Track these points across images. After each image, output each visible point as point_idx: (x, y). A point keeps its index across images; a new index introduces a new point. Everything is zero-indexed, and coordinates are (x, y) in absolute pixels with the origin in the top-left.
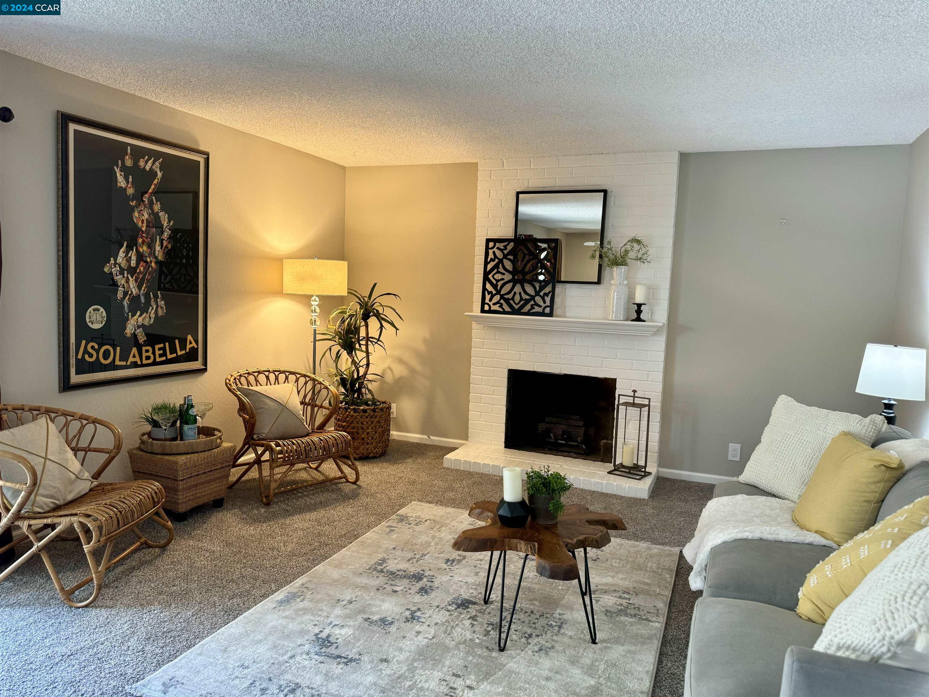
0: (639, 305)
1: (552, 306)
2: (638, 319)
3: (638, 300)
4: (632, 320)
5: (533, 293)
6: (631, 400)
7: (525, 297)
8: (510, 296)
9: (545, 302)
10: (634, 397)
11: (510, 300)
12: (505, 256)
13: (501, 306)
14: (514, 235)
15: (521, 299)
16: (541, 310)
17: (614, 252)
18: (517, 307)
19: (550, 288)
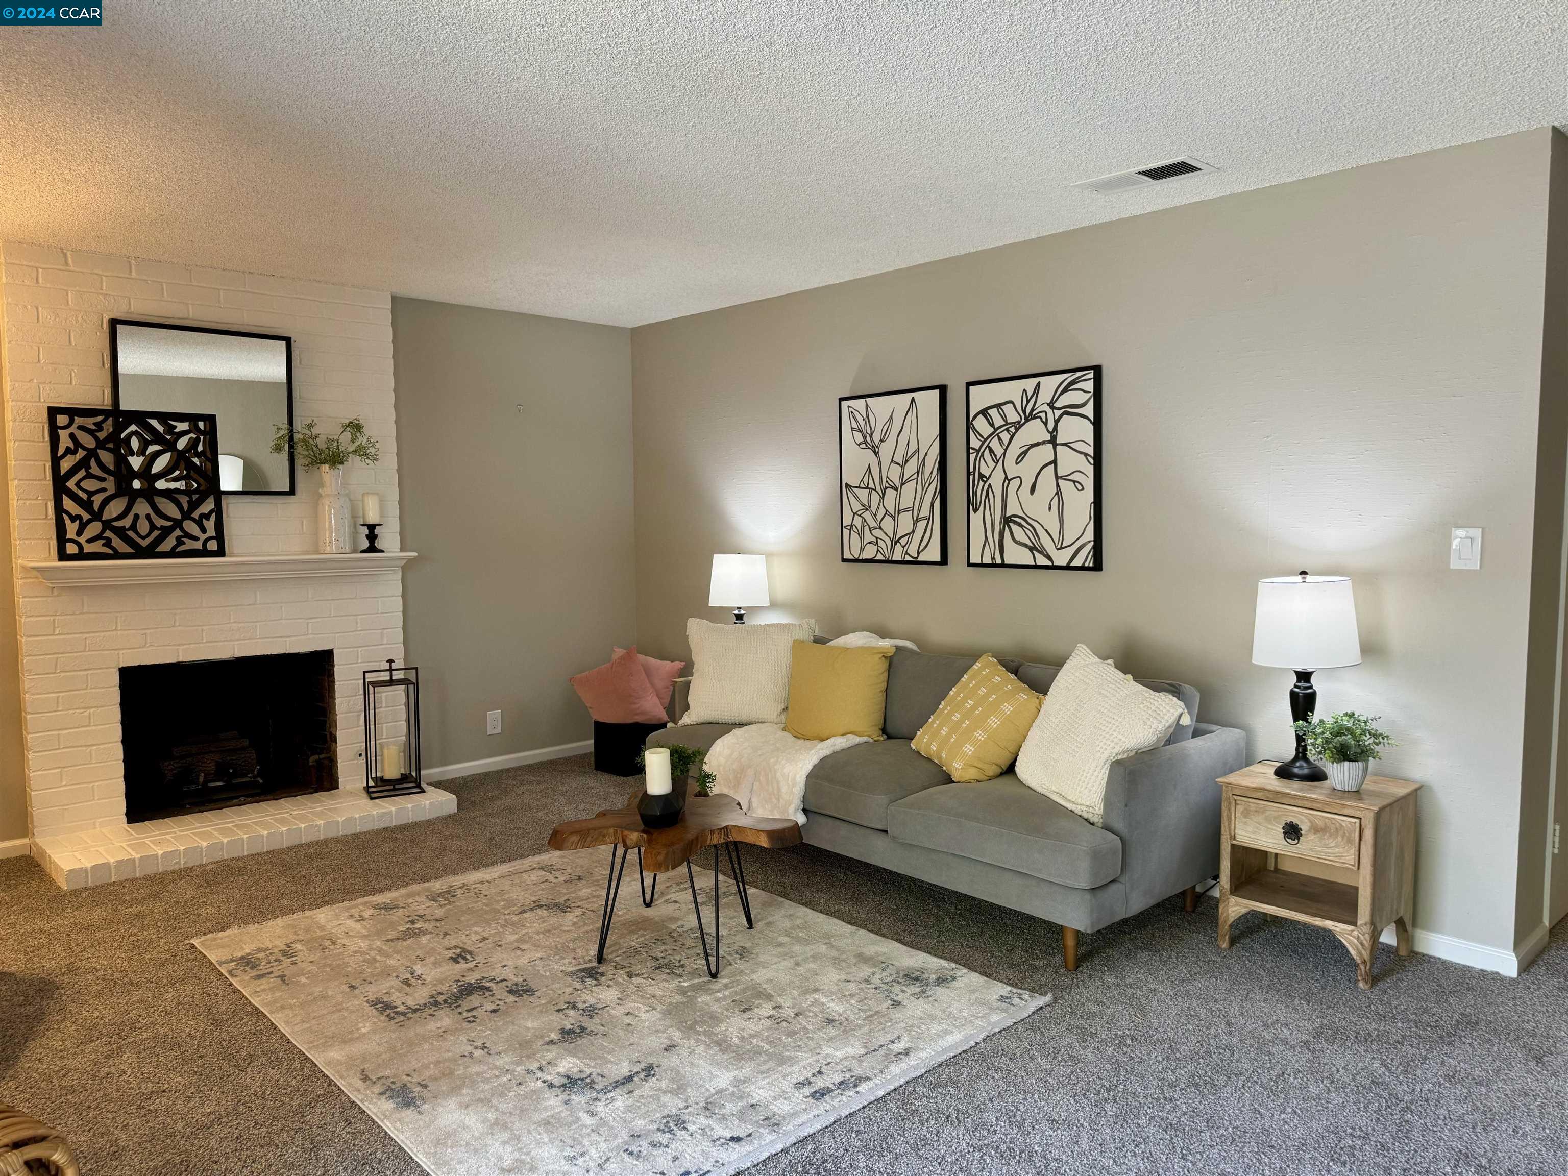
0: (371, 527)
1: (220, 535)
2: (372, 549)
3: (372, 519)
4: (363, 551)
5: (177, 515)
6: (385, 676)
7: (160, 522)
8: (127, 522)
9: (204, 531)
10: (391, 670)
11: (128, 530)
12: (101, 444)
13: (108, 543)
14: (106, 402)
15: (153, 527)
16: (198, 545)
17: (321, 443)
18: (144, 543)
19: (208, 506)
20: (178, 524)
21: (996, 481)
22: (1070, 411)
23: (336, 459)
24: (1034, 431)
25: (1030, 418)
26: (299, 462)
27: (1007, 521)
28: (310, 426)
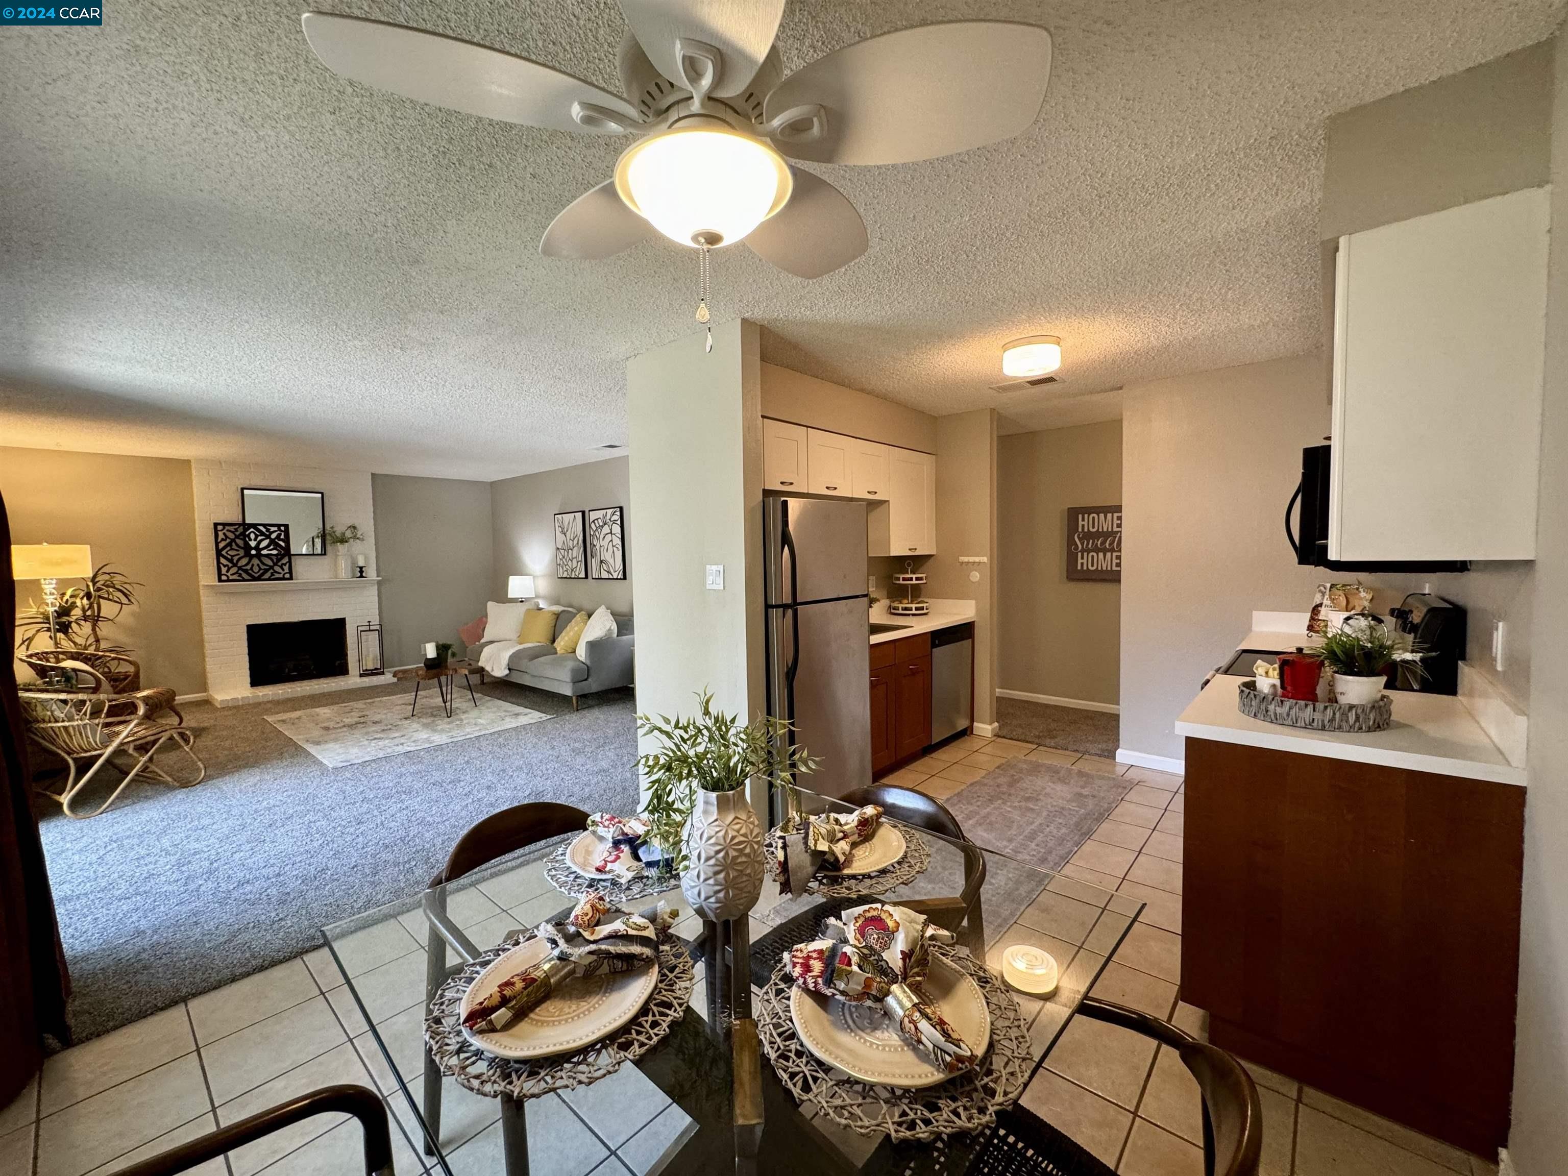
0: (361, 568)
1: (291, 572)
2: (361, 576)
3: (361, 564)
4: (358, 578)
5: (271, 563)
6: (367, 628)
7: (263, 567)
8: (248, 567)
9: (283, 570)
10: (372, 625)
11: (249, 570)
12: (237, 537)
13: (240, 575)
14: (240, 521)
15: (260, 569)
16: (281, 576)
17: (338, 534)
18: (256, 575)
19: (286, 560)
20: (272, 567)
21: (598, 547)
22: (614, 522)
23: (343, 540)
24: (606, 529)
25: (605, 524)
26: (328, 542)
27: (601, 562)
28: (332, 528)
